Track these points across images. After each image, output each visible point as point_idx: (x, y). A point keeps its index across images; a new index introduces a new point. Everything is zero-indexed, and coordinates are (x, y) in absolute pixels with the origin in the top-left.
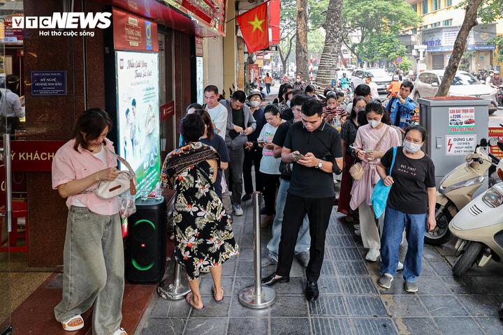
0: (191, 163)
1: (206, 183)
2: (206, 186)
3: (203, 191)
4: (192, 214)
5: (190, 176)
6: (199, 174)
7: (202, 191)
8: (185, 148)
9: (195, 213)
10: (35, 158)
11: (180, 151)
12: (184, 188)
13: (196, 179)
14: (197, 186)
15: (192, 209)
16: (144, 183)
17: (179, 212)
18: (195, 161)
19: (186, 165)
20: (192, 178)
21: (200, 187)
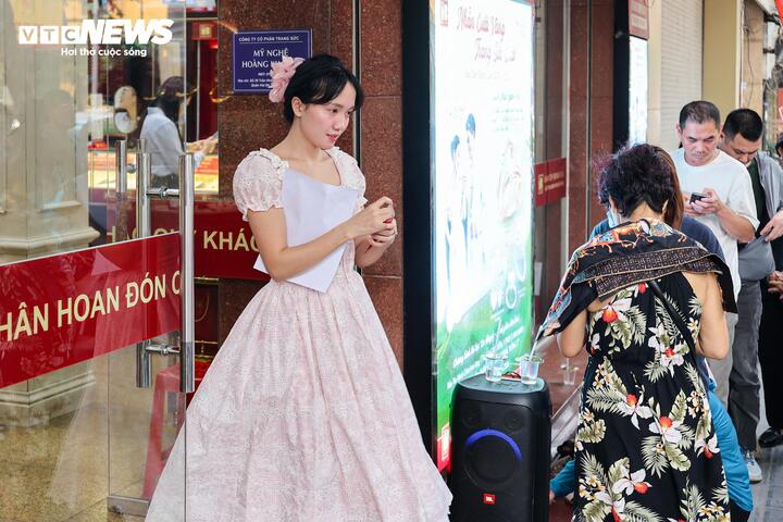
0: (641, 275)
1: (678, 340)
2: (678, 348)
3: (667, 360)
4: (635, 422)
5: (635, 310)
6: (660, 310)
7: (664, 361)
8: (624, 230)
9: (645, 423)
10: (238, 244)
11: (610, 239)
12: (619, 343)
13: (651, 322)
14: (652, 342)
15: (635, 410)
16: (490, 346)
17: (598, 415)
18: (652, 271)
19: (626, 280)
20: (641, 320)
21: (661, 348)
